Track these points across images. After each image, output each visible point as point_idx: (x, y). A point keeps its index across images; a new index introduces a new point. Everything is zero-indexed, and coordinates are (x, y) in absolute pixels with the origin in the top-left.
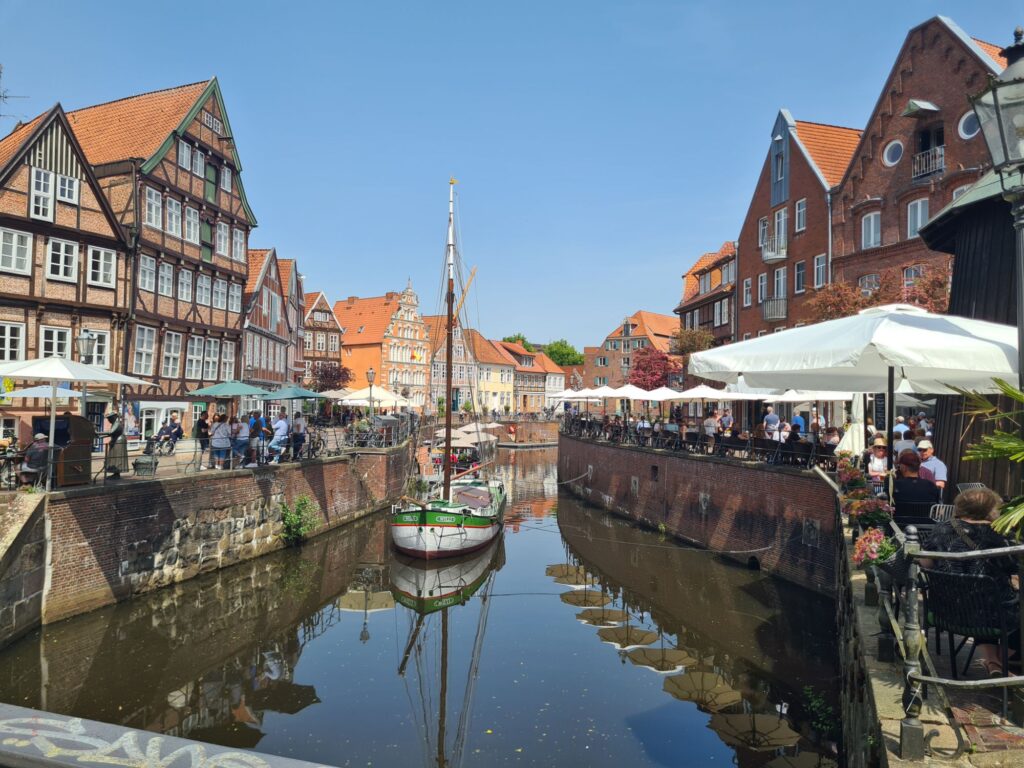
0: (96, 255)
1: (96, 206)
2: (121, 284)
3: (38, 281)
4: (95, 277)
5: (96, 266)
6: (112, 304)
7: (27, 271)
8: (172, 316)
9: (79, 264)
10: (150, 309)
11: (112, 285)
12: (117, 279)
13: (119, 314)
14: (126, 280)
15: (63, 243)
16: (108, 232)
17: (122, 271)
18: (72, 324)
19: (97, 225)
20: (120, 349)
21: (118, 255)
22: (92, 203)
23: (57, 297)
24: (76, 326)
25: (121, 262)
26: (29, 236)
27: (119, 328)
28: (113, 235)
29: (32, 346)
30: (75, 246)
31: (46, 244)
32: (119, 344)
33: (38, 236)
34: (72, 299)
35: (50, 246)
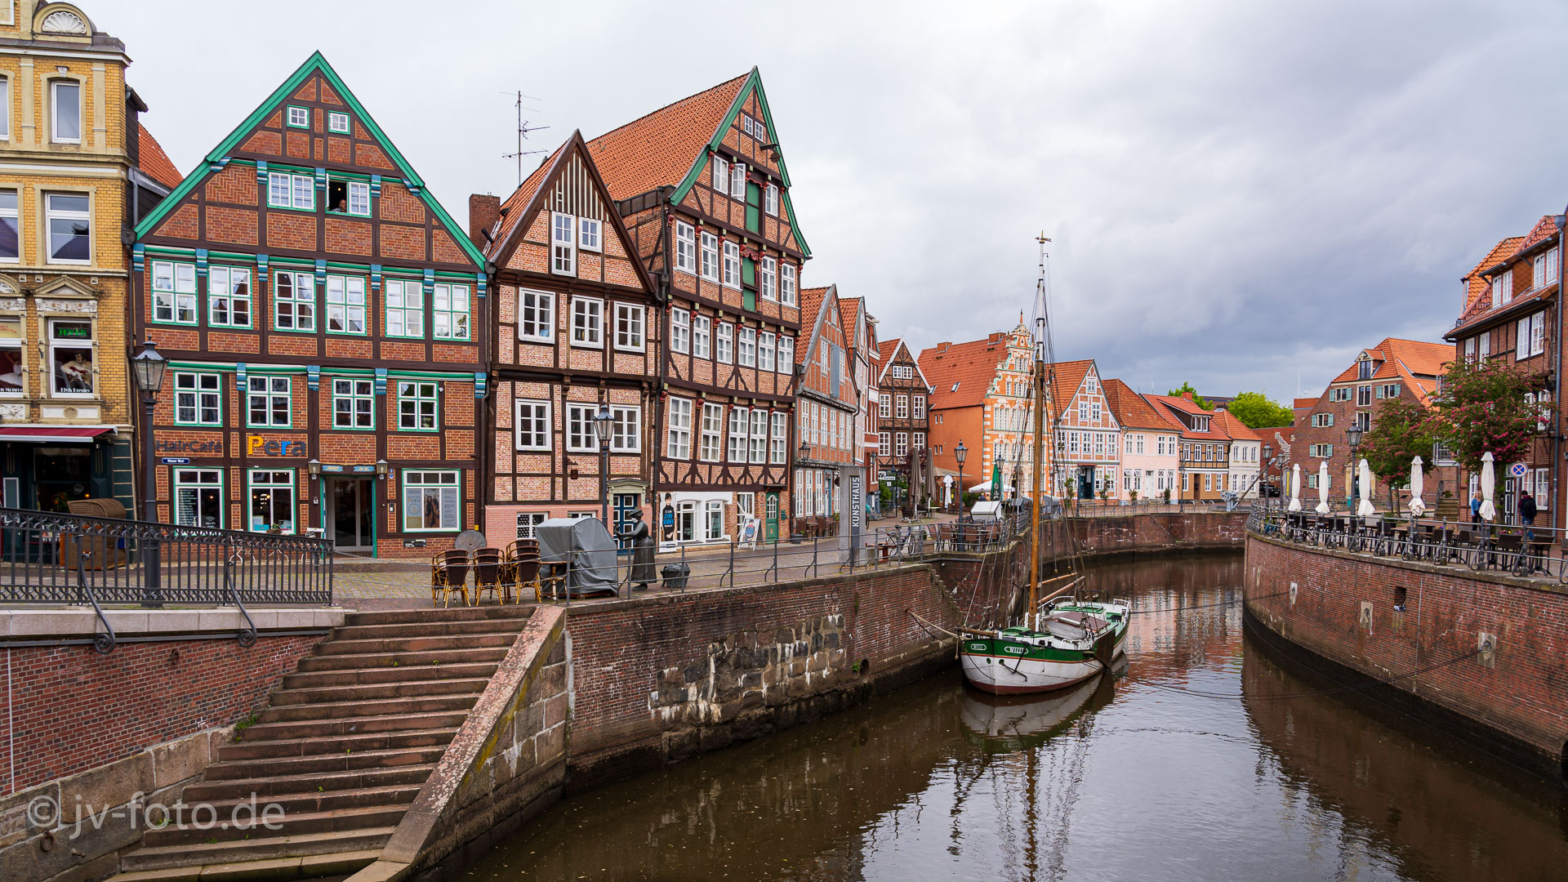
0: (623, 313)
1: (622, 254)
2: (651, 346)
3: (563, 349)
4: (623, 340)
5: (623, 326)
6: (642, 373)
7: (551, 339)
8: (710, 383)
9: (605, 324)
10: (686, 377)
11: (641, 349)
12: (647, 340)
13: (650, 384)
14: (656, 341)
15: (587, 301)
16: (635, 283)
17: (652, 331)
18: (601, 399)
19: (623, 275)
20: (651, 427)
21: (647, 310)
22: (616, 248)
23: (582, 367)
24: (605, 400)
25: (651, 319)
26: (552, 296)
27: (651, 401)
28: (641, 287)
29: (558, 426)
30: (601, 303)
31: (569, 303)
32: (650, 421)
33: (561, 295)
34: (599, 368)
35: (573, 306)
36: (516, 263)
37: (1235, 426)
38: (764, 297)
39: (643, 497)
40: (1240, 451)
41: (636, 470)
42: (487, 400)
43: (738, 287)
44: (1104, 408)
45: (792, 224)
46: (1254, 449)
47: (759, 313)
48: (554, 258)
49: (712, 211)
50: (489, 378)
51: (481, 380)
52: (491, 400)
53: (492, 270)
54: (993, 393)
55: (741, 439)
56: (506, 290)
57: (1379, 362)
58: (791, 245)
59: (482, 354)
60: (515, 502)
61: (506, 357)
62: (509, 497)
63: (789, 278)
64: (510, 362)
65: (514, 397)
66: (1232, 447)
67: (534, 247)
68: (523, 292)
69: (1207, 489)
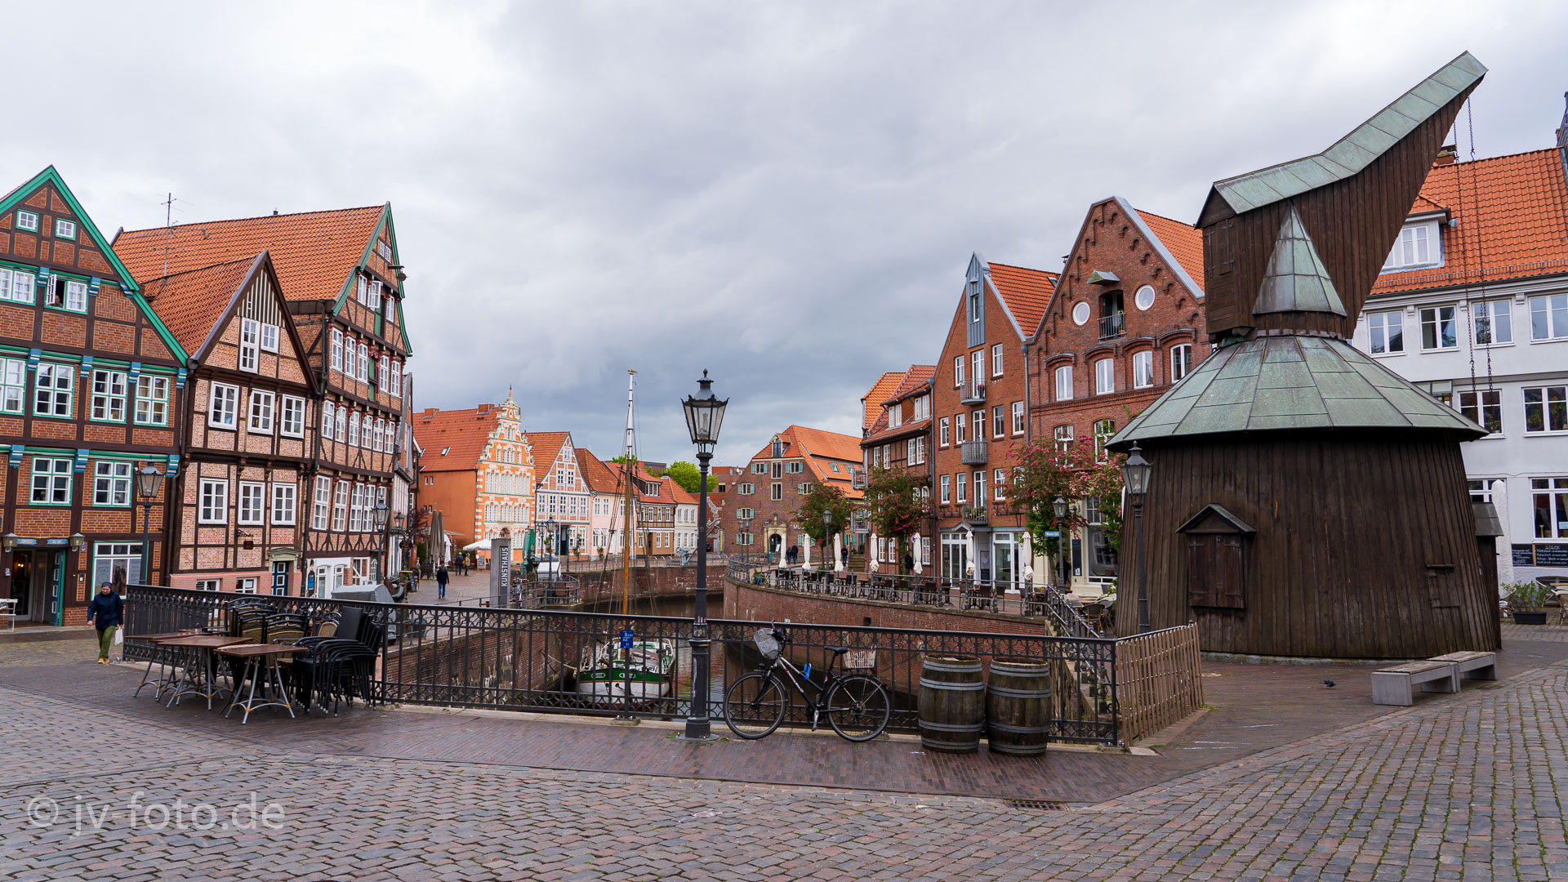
0: (289, 403)
1: (292, 354)
2: (309, 432)
3: (242, 434)
4: (288, 428)
5: (288, 415)
6: (300, 455)
7: (233, 427)
8: (344, 463)
9: (275, 414)
10: (329, 459)
11: (300, 435)
12: (306, 428)
13: (305, 465)
14: (312, 429)
15: (263, 393)
16: (301, 380)
17: (309, 420)
18: (266, 478)
19: (292, 373)
20: (304, 502)
21: (307, 402)
22: (289, 351)
23: (256, 450)
24: (269, 479)
25: (310, 410)
26: (236, 388)
27: (304, 480)
28: (305, 383)
29: (233, 503)
30: (273, 395)
31: (249, 395)
32: (303, 497)
33: (243, 388)
34: (268, 451)
35: (252, 398)
36: (212, 361)
37: (678, 492)
38: (381, 389)
39: (295, 564)
40: (683, 513)
41: (290, 540)
42: (178, 479)
43: (366, 382)
44: (577, 475)
45: (401, 327)
46: (693, 511)
47: (377, 403)
48: (242, 356)
49: (356, 319)
50: (182, 461)
51: (174, 462)
52: (180, 479)
53: (193, 367)
54: (486, 459)
55: (359, 511)
56: (202, 383)
57: (787, 444)
58: (400, 346)
59: (176, 438)
60: (195, 570)
61: (197, 442)
62: (190, 567)
63: (396, 372)
64: (200, 446)
65: (199, 476)
66: (677, 510)
67: (227, 348)
68: (214, 384)
69: (658, 545)
